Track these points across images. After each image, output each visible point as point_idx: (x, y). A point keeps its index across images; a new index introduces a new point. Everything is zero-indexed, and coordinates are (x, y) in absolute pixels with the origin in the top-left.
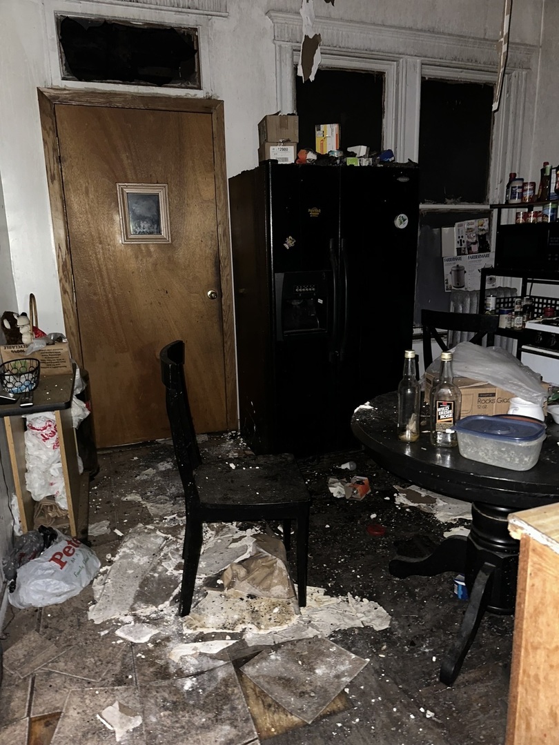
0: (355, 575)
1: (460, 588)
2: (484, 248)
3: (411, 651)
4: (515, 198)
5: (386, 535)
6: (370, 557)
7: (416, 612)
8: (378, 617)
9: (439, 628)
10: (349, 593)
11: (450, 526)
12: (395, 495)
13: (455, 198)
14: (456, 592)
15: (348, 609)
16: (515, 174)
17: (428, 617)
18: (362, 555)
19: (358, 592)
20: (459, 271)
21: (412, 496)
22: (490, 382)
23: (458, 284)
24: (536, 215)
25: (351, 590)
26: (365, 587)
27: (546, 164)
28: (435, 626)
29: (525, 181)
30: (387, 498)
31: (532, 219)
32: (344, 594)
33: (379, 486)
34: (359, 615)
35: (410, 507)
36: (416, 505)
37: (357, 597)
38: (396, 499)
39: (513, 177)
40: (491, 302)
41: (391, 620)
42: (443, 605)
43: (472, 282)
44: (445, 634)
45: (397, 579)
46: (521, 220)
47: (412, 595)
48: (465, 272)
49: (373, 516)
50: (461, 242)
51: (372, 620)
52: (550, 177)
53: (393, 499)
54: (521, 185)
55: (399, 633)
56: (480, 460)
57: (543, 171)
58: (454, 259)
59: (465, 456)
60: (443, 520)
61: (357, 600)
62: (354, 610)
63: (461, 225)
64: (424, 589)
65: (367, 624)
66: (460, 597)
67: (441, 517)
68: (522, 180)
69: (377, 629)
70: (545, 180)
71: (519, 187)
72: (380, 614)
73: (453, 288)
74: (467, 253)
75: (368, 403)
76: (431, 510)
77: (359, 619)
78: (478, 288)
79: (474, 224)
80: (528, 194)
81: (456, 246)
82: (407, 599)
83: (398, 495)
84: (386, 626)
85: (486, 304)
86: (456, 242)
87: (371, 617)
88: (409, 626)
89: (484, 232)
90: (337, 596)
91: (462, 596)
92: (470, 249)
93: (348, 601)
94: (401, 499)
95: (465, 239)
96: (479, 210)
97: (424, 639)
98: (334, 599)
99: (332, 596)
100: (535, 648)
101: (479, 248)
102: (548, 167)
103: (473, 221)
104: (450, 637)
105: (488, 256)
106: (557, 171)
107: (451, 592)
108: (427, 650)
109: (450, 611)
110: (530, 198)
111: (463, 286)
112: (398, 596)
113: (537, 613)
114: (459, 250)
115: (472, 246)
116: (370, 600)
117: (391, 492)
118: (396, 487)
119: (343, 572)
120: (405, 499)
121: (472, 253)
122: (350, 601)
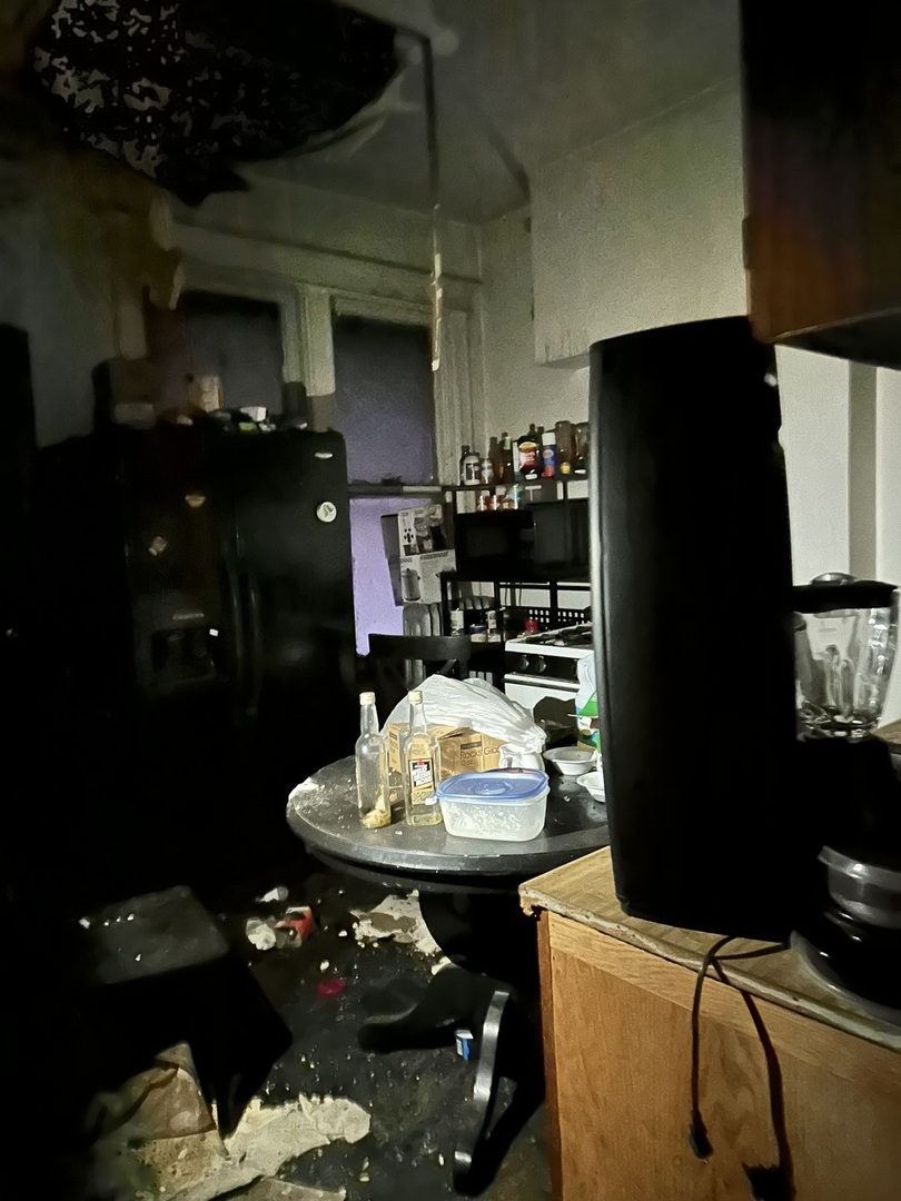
0: (306, 1066)
1: (465, 1044)
3: (408, 1159)
4: (471, 478)
8: (351, 1120)
9: (442, 1112)
12: (355, 925)
14: (460, 1052)
15: (303, 1122)
16: (468, 448)
17: (425, 1100)
19: (315, 1089)
20: (410, 577)
23: (412, 595)
24: (500, 499)
25: (304, 1089)
27: (505, 435)
28: (436, 1112)
29: (481, 457)
30: (343, 934)
31: (495, 506)
32: (293, 1097)
34: (321, 1126)
35: (379, 940)
36: (388, 934)
37: (314, 1098)
38: (357, 932)
39: (466, 451)
40: (458, 618)
41: (372, 1120)
42: (443, 1077)
43: (430, 591)
45: (372, 1055)
46: (482, 507)
47: (398, 1073)
48: (419, 579)
49: (324, 966)
50: (408, 537)
51: (341, 1129)
52: (511, 452)
53: (351, 933)
54: (476, 461)
55: (386, 1137)
57: (503, 444)
59: (454, 833)
61: (314, 1103)
62: (312, 1120)
63: (406, 515)
65: (334, 1138)
66: (466, 1058)
68: (478, 454)
69: (351, 1140)
71: (475, 465)
72: (353, 1115)
73: (405, 601)
74: (418, 551)
75: (308, 780)
76: (411, 938)
77: (321, 1132)
78: (438, 599)
79: (423, 512)
80: (487, 473)
81: (403, 542)
82: (391, 1082)
83: (358, 924)
84: (364, 1131)
85: (451, 621)
87: (339, 1124)
88: (398, 1122)
89: (437, 523)
90: (282, 1105)
91: (469, 1055)
92: (421, 546)
93: (300, 1109)
94: (364, 929)
95: (414, 532)
97: (423, 1135)
98: (278, 1112)
99: (274, 1107)
101: (433, 545)
102: (508, 439)
105: (446, 555)
106: (518, 446)
107: (453, 1053)
108: (429, 1151)
109: (455, 1084)
111: (418, 598)
112: (377, 1080)
114: (407, 548)
115: (424, 542)
116: (334, 1098)
117: (348, 922)
118: (355, 913)
120: (371, 929)
121: (425, 552)
122: (303, 1107)
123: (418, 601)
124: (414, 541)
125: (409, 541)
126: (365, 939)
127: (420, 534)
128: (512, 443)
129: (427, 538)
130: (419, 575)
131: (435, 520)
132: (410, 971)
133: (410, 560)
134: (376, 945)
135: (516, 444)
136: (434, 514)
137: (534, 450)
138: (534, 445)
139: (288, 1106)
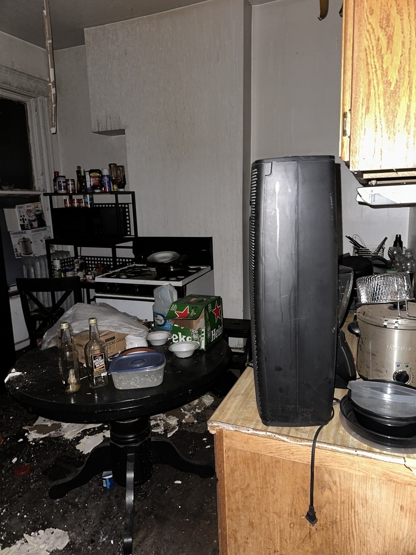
0: (22, 517)
1: (108, 481)
2: (42, 223)
3: (94, 547)
4: (61, 189)
5: (32, 470)
6: (27, 495)
7: (84, 516)
8: (57, 538)
9: (104, 518)
10: (24, 535)
11: (77, 440)
12: (26, 434)
13: (10, 185)
14: (105, 486)
15: (30, 548)
16: (58, 172)
17: (94, 515)
18: (19, 497)
19: (31, 529)
20: (25, 242)
21: (41, 429)
22: (111, 330)
23: (27, 252)
24: (79, 201)
25: (24, 531)
26: (35, 522)
27: (79, 167)
28: (102, 518)
29: (66, 178)
30: (21, 440)
31: (76, 205)
32: (19, 537)
33: (7, 433)
34: (42, 547)
35: (42, 439)
36: (47, 435)
37: (33, 533)
38: (29, 437)
39: (57, 175)
40: (57, 264)
41: (69, 534)
42: (99, 500)
43: (39, 249)
44: (111, 519)
45: (58, 500)
46: (68, 205)
47: (75, 506)
48: (31, 243)
49: (15, 460)
50: (23, 220)
51: (53, 544)
52: (84, 177)
53: (26, 439)
54: (64, 180)
55: (79, 540)
56: (132, 388)
57: (78, 172)
58: (19, 233)
59: (121, 388)
60: (71, 438)
61: (35, 536)
62: (35, 545)
63: (22, 207)
64: (81, 496)
65: (51, 550)
66: (108, 488)
67: (69, 435)
68: (64, 177)
69: (61, 548)
70: (81, 179)
71: (63, 182)
72: (58, 535)
73: (22, 255)
74: (30, 228)
75: (14, 370)
76: (60, 434)
77: (43, 549)
78: (44, 252)
79: (31, 206)
80: (71, 187)
81: (19, 223)
82: (72, 511)
83: (29, 434)
84: (67, 541)
85: (53, 265)
86: (19, 221)
87: (52, 542)
88: (83, 530)
89: (40, 212)
90: (14, 543)
91: (110, 486)
92: (31, 225)
93: (26, 542)
94: (33, 436)
95: (26, 217)
96: (30, 195)
97: (98, 533)
98: (14, 547)
99: (10, 546)
100: (234, 492)
101: (38, 224)
102: (82, 170)
103: (30, 204)
104: (115, 519)
105: (45, 229)
106: (89, 174)
107: (100, 487)
108: (104, 539)
109: (106, 502)
110: (72, 190)
111: (32, 253)
112: (64, 513)
113: (233, 471)
114: (23, 227)
115: (33, 223)
116: (44, 530)
117: (22, 434)
118: (25, 428)
119: (10, 520)
120: (37, 434)
121: (34, 228)
122: (28, 540)
123: (32, 255)
124: (26, 222)
125: (24, 222)
126: (34, 440)
127: (30, 218)
128: (85, 172)
129: (34, 221)
130: (31, 241)
131: (39, 210)
132: (64, 451)
133: (25, 233)
134: (41, 442)
135: (88, 173)
136: (37, 207)
137: (99, 177)
138: (98, 174)
139: (19, 543)
